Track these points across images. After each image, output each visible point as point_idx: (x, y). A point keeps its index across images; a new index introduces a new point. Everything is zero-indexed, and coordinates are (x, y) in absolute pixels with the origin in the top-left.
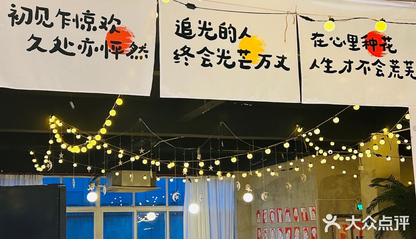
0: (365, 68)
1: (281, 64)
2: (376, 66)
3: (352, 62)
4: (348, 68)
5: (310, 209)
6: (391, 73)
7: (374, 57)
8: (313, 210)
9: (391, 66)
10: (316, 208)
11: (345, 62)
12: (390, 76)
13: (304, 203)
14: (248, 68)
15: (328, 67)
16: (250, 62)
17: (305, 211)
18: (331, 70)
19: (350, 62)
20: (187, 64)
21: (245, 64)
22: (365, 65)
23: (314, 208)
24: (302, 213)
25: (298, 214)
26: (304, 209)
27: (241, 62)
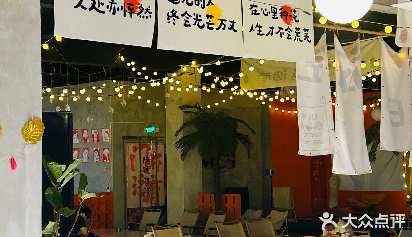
0: (281, 32)
1: (232, 28)
2: (287, 32)
3: (274, 28)
4: (271, 32)
5: (103, 131)
6: (296, 37)
7: (286, 24)
8: (106, 132)
9: (296, 32)
10: (109, 130)
11: (270, 27)
12: (295, 40)
13: (95, 125)
14: (212, 29)
15: (260, 31)
16: (213, 24)
17: (97, 132)
18: (261, 33)
19: (272, 28)
20: (174, 24)
21: (210, 26)
22: (281, 31)
23: (107, 130)
24: (93, 135)
25: (88, 136)
26: (96, 131)
27: (208, 24)
